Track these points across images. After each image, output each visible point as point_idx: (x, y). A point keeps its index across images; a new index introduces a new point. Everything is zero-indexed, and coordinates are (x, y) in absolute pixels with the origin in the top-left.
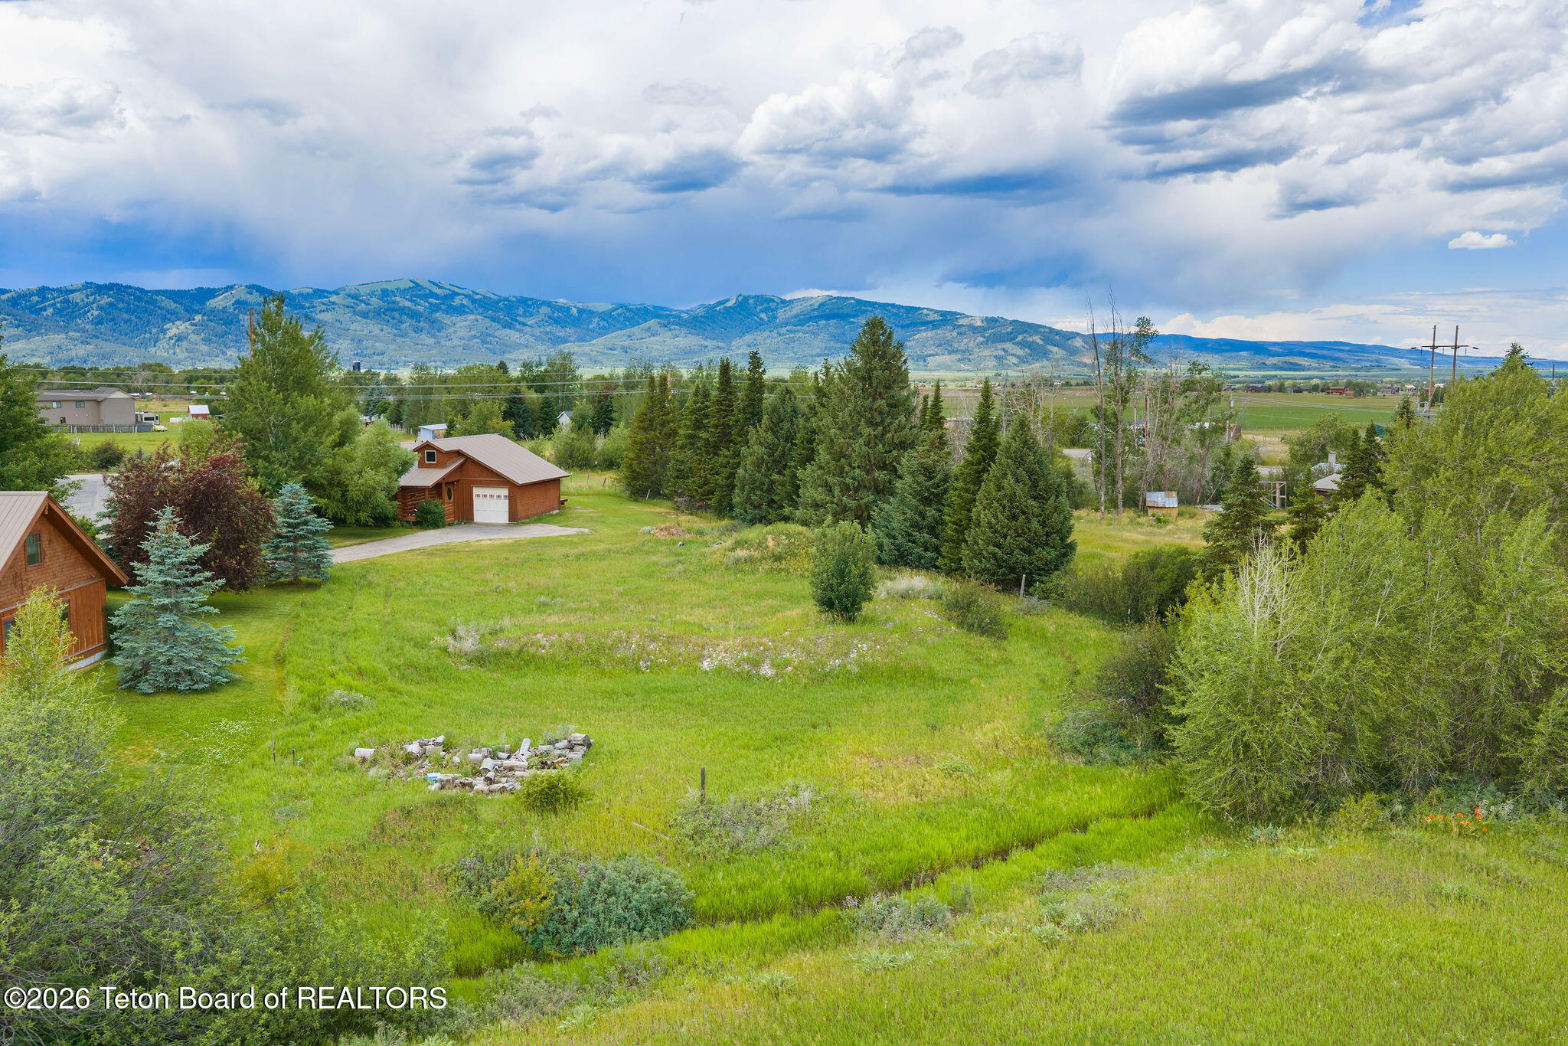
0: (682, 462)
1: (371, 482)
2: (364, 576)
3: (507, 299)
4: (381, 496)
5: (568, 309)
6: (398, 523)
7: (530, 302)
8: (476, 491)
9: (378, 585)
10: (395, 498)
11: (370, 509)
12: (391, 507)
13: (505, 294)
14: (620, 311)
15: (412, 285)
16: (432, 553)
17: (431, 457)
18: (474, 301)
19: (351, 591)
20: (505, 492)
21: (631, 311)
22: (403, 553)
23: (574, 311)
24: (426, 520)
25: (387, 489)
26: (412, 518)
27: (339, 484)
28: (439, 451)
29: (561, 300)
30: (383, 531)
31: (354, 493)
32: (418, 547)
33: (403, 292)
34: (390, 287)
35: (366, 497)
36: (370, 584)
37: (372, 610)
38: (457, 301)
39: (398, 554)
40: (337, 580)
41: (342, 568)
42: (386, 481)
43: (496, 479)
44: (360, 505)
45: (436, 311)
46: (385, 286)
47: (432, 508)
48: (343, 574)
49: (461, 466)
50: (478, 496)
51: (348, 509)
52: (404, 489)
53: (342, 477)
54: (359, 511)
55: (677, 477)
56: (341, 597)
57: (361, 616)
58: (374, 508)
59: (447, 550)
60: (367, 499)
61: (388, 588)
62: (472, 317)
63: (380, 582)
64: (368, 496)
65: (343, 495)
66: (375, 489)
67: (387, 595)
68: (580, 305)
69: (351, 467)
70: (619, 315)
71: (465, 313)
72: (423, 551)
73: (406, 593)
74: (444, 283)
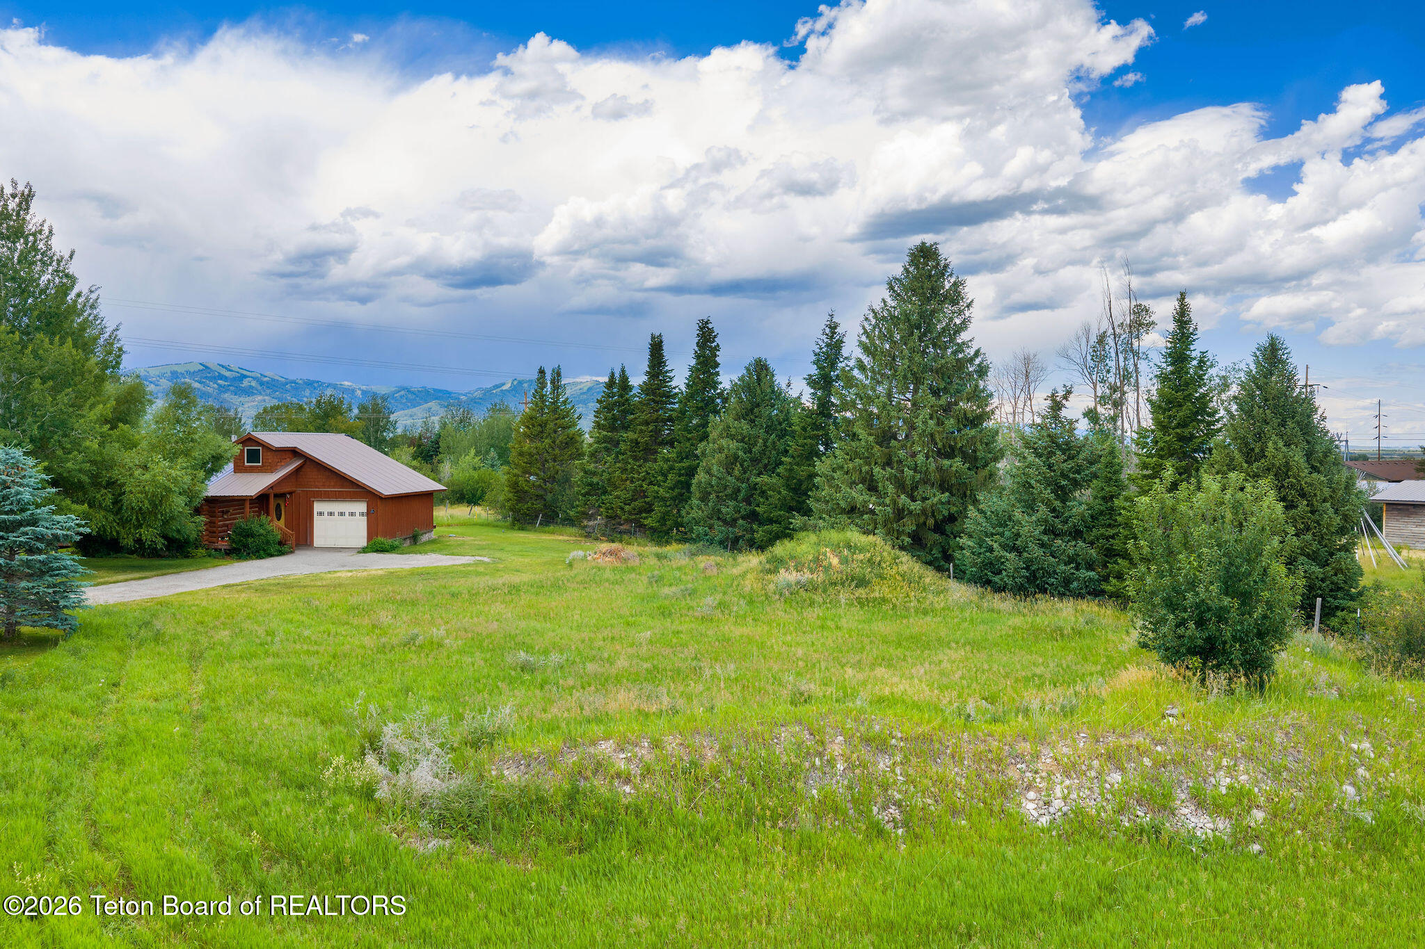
0: (594, 474)
1: (161, 479)
2: (147, 624)
3: (293, 382)
4: (179, 502)
5: (353, 391)
6: (202, 551)
7: (316, 385)
8: (318, 507)
9: (176, 637)
10: (197, 511)
11: (159, 523)
12: (194, 526)
13: (292, 378)
14: (403, 393)
15: (202, 367)
16: (262, 589)
17: (253, 456)
18: (262, 384)
19: (120, 650)
20: (361, 507)
21: (413, 393)
22: (213, 589)
23: (359, 393)
24: (246, 546)
25: (189, 494)
26: (223, 544)
27: (111, 484)
28: (267, 447)
29: (346, 383)
30: (177, 562)
31: (133, 498)
32: (238, 581)
33: (192, 374)
34: (180, 369)
35: (152, 503)
36: (158, 637)
37: (165, 687)
38: (245, 383)
39: (207, 591)
40: (93, 631)
41: (107, 611)
42: (187, 479)
43: (348, 488)
44: (143, 516)
45: (225, 392)
46: (176, 368)
47: (255, 527)
48: (106, 621)
49: (297, 470)
50: (321, 514)
51: (123, 522)
52: (213, 501)
53: (115, 473)
54: (140, 526)
55: (588, 493)
56: (99, 662)
57: (138, 703)
58: (166, 523)
59: (286, 586)
60: (155, 506)
61: (194, 643)
62: (260, 398)
63: (179, 632)
64: (158, 501)
65: (115, 502)
66: (169, 490)
67: (195, 657)
68: (364, 388)
69: (130, 458)
70: (401, 397)
71: (253, 394)
72: (247, 587)
73: (236, 651)
74: (233, 367)
